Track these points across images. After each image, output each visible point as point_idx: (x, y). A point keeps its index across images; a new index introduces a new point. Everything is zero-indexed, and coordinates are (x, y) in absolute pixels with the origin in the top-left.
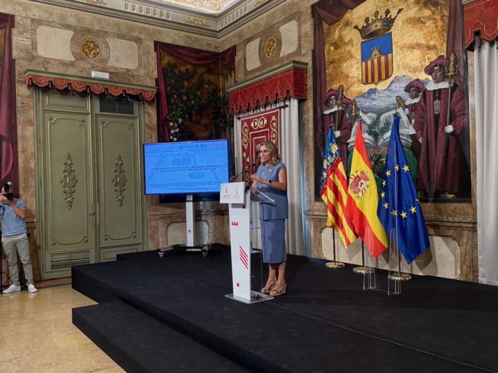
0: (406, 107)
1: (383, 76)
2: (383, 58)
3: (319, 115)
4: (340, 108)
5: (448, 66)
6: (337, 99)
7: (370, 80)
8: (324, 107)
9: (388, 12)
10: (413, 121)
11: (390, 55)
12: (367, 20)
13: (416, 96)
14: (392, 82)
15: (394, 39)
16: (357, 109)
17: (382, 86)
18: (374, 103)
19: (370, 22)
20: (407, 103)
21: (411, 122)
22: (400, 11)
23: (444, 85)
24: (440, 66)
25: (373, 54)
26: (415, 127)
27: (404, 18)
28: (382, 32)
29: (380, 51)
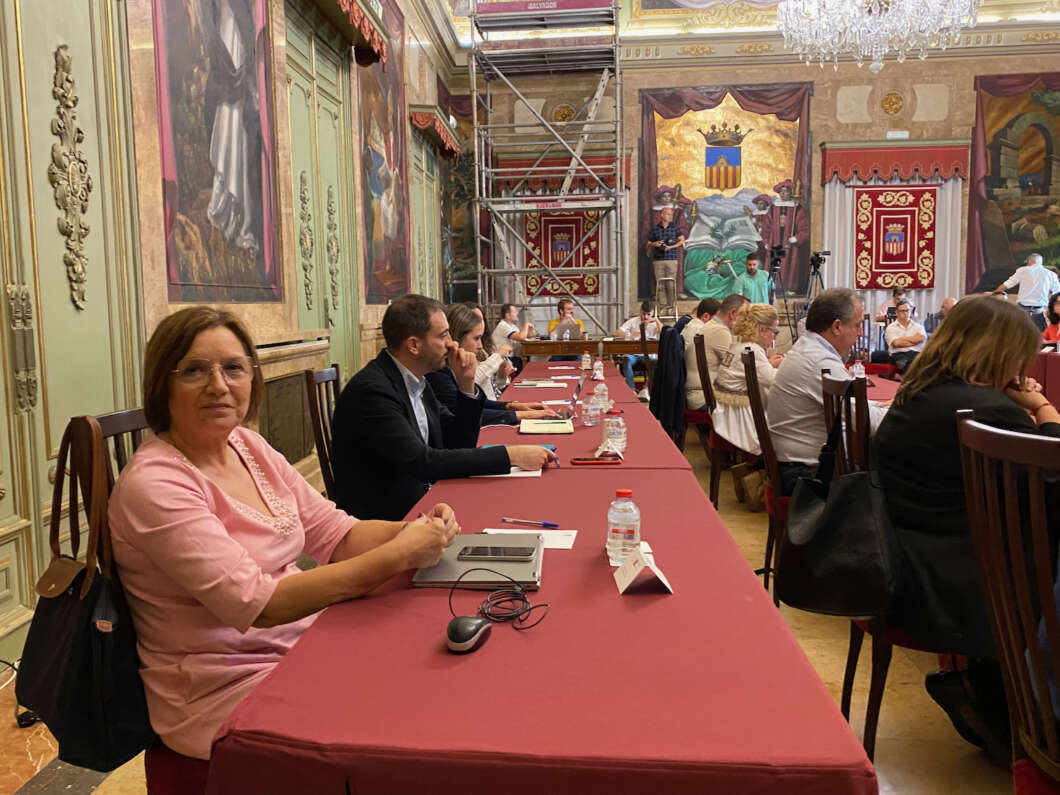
0: (754, 216)
1: (730, 184)
2: (730, 168)
3: (647, 210)
4: (677, 207)
5: (795, 189)
6: (672, 196)
7: (715, 185)
8: (654, 202)
9: (737, 127)
10: (760, 230)
11: (738, 167)
12: (714, 128)
13: (764, 209)
14: (739, 193)
15: (744, 155)
16: (698, 211)
17: (728, 193)
18: (718, 208)
19: (717, 130)
20: (754, 214)
21: (757, 230)
22: (750, 130)
23: (790, 204)
24: (788, 187)
25: (720, 162)
26: (762, 235)
27: (754, 138)
28: (730, 143)
29: (728, 161)
